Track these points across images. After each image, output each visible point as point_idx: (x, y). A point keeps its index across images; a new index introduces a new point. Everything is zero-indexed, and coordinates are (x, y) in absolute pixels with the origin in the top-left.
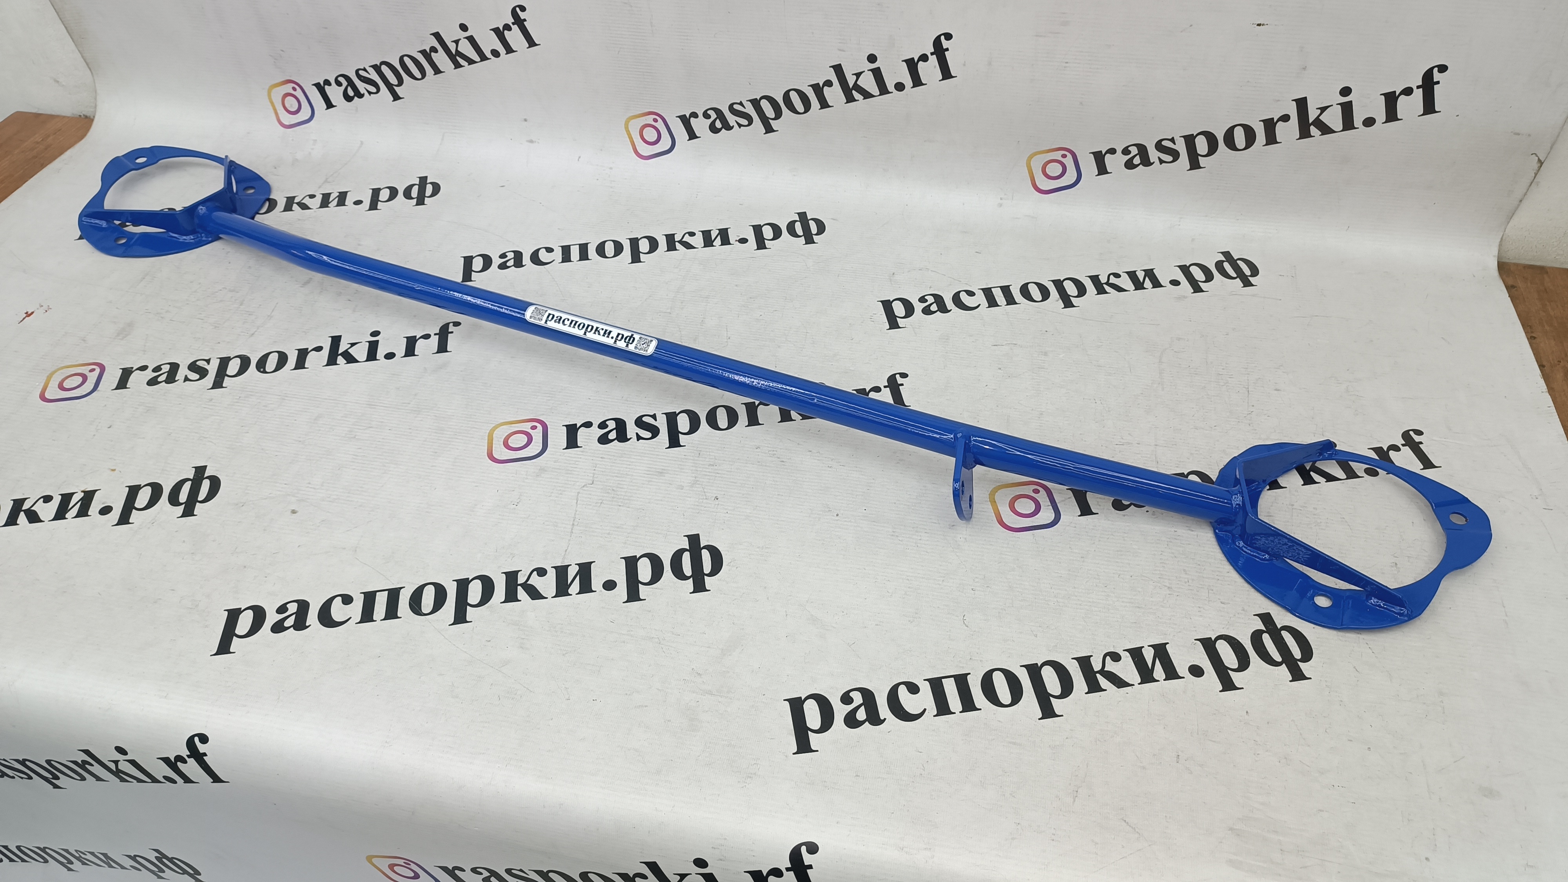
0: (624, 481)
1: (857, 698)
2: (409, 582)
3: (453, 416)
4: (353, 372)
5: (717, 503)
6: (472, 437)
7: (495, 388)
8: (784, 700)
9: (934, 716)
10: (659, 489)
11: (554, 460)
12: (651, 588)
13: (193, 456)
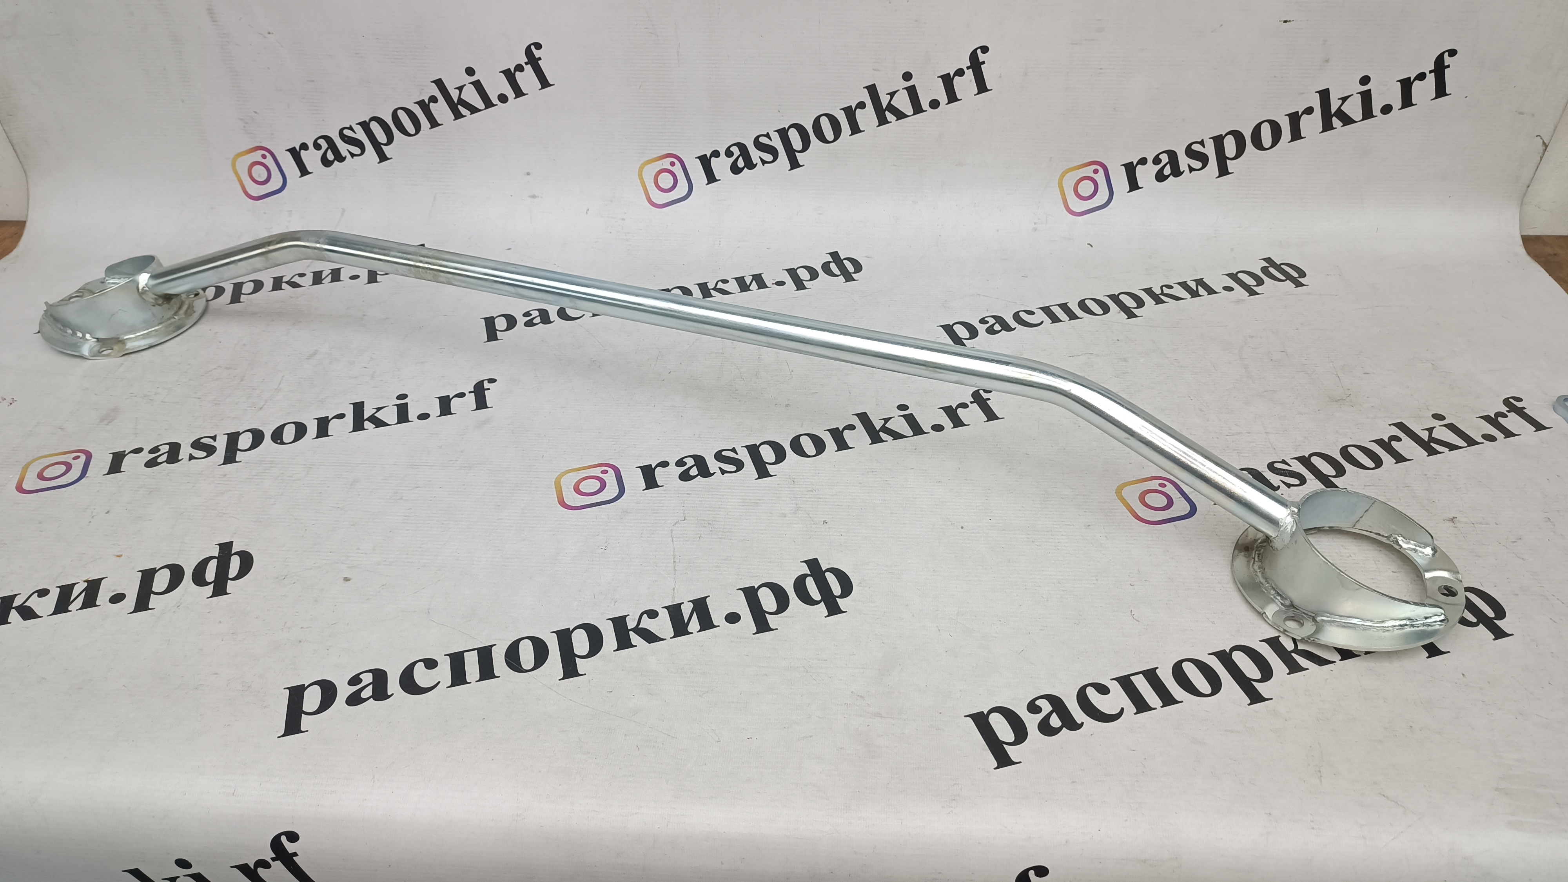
0: (719, 514)
1: (1046, 706)
2: (500, 639)
3: (510, 468)
4: (385, 436)
5: (828, 527)
6: (537, 487)
7: (551, 437)
8: (965, 716)
9: (1135, 714)
10: (760, 519)
11: (635, 501)
12: (780, 617)
13: (214, 533)
